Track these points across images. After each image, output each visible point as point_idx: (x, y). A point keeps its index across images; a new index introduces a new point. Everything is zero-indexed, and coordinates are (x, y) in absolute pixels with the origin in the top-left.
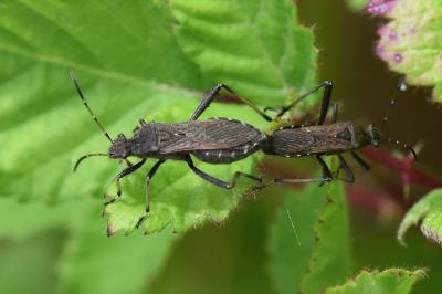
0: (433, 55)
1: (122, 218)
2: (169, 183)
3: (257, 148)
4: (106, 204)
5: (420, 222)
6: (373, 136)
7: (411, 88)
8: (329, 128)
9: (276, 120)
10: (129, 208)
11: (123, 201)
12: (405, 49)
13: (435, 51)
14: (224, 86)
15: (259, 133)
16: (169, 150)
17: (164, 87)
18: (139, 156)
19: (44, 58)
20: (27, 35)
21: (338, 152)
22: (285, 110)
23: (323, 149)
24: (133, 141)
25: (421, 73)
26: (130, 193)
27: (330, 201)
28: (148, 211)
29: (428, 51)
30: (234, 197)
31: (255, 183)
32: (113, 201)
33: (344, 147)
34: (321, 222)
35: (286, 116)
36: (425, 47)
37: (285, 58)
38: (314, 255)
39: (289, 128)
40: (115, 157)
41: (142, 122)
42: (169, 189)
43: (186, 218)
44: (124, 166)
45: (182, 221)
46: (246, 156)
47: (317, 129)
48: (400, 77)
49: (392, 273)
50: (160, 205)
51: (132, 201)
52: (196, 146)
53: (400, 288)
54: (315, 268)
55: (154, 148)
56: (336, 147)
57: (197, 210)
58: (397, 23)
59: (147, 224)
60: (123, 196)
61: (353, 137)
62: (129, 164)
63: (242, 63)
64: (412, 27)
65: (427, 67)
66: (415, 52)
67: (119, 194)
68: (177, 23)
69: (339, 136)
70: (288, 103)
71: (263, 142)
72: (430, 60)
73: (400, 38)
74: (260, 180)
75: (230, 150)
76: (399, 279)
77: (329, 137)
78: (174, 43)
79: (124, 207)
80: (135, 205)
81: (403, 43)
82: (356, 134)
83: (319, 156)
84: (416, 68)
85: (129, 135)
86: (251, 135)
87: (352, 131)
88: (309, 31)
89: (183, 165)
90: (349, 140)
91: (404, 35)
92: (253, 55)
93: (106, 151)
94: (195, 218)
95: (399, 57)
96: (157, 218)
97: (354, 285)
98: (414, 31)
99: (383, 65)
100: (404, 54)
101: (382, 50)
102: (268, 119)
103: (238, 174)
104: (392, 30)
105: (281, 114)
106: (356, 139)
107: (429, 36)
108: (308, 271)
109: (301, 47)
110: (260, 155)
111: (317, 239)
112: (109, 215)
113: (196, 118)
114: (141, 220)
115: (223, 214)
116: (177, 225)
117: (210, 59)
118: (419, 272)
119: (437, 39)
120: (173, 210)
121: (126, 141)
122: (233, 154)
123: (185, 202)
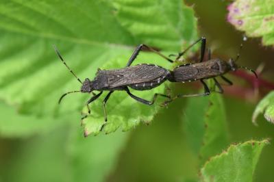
0: (260, 19)
1: (92, 126)
2: (118, 102)
3: (165, 79)
4: (83, 119)
5: (264, 112)
6: (232, 65)
7: (249, 39)
8: (206, 63)
9: (176, 62)
10: (96, 120)
11: (92, 116)
12: (243, 17)
13: (261, 17)
14: (144, 45)
15: (166, 70)
16: (115, 85)
17: (113, 46)
18: (98, 90)
19: (44, 34)
20: (32, 23)
21: (213, 77)
22: (181, 55)
23: (204, 76)
24: (94, 82)
25: (254, 29)
26: (96, 111)
27: (211, 104)
28: (106, 121)
29: (257, 17)
30: (156, 108)
31: (166, 99)
32: (86, 117)
33: (216, 74)
34: (208, 116)
35: (182, 59)
36: (255, 15)
37: (180, 23)
38: (206, 135)
39: (183, 66)
40: (85, 92)
41: (99, 70)
42: (118, 106)
43: (129, 123)
44: (91, 95)
45: (127, 124)
46: (159, 84)
47: (199, 65)
48: (242, 33)
49: (249, 144)
50: (113, 116)
51: (97, 115)
52: (131, 82)
53: (254, 151)
54: (207, 142)
55: (106, 85)
56: (211, 74)
57: (135, 117)
58: (238, 3)
59: (106, 128)
60: (92, 113)
61: (220, 67)
62: (94, 94)
63: (155, 29)
64: (246, 4)
65: (258, 27)
66: (250, 18)
67: (89, 112)
68: (116, 10)
69: (212, 68)
70: (182, 51)
71: (168, 75)
72: (259, 22)
73: (241, 11)
74: (169, 97)
75: (150, 82)
76: (253, 147)
77: (207, 69)
78: (115, 21)
79: (93, 119)
80: (98, 118)
81: (242, 14)
82: (222, 65)
83: (202, 80)
84: (251, 27)
85: (92, 79)
86: (161, 72)
87: (219, 64)
88: (191, 9)
89: (124, 93)
90: (218, 69)
91: (242, 9)
92: (162, 23)
93: (79, 89)
94: (134, 122)
95: (241, 22)
96: (112, 124)
97: (227, 154)
98: (248, 6)
99: (232, 28)
100: (243, 20)
101: (231, 18)
102: (171, 61)
103: (156, 95)
104: (235, 7)
105: (178, 58)
106: (222, 68)
107: (256, 9)
108: (203, 144)
109: (187, 17)
110: (168, 82)
111: (206, 126)
112: (85, 125)
113: (129, 65)
114: (103, 126)
115: (150, 118)
116: (124, 127)
117: (137, 28)
118: (265, 141)
119: (261, 9)
120: (121, 118)
121: (90, 82)
122: (151, 84)
123: (128, 113)
